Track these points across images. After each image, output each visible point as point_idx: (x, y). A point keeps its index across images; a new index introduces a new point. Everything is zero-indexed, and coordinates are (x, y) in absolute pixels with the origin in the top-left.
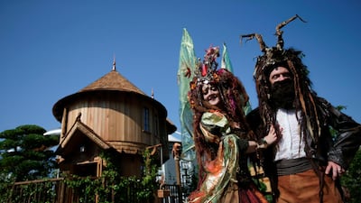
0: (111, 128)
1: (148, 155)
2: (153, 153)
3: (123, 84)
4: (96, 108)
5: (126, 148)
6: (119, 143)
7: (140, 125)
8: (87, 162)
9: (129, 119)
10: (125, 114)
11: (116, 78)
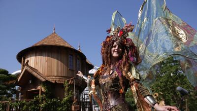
0: (49, 68)
1: (67, 84)
2: (69, 83)
3: (57, 41)
4: (40, 57)
5: (58, 80)
6: (53, 77)
7: (67, 65)
8: (34, 89)
9: (59, 62)
10: (57, 59)
11: (54, 37)
